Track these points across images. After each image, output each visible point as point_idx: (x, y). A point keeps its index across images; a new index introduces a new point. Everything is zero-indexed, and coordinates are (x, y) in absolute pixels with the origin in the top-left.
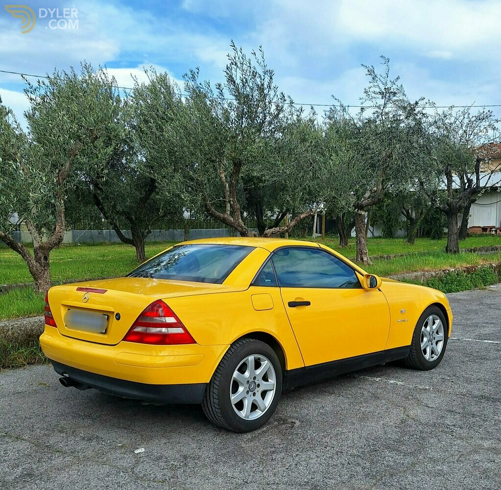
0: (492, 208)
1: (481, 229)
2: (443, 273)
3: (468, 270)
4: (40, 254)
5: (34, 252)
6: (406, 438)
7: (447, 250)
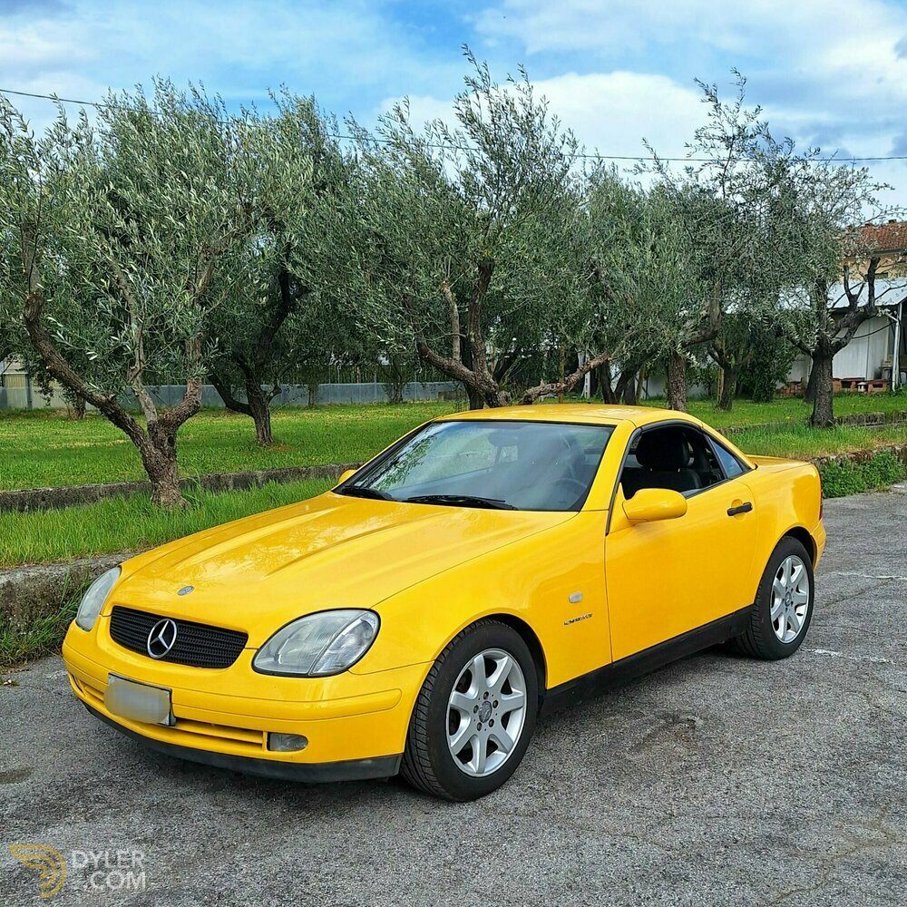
0: (861, 346)
1: (839, 383)
2: (819, 465)
3: (858, 458)
4: (161, 435)
5: (149, 429)
6: (893, 742)
7: (813, 421)
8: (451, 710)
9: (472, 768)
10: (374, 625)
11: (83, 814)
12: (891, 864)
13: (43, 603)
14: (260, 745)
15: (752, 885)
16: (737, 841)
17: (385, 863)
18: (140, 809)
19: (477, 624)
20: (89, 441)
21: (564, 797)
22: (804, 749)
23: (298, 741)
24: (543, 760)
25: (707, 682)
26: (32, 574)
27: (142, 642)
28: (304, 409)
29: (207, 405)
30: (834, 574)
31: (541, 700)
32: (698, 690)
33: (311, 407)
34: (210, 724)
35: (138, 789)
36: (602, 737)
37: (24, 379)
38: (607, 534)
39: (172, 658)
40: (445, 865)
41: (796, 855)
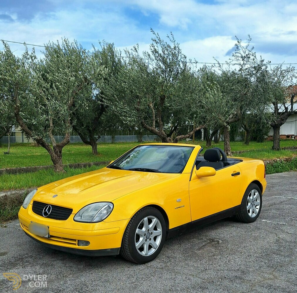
0: (293, 124)
1: (286, 136)
2: (273, 162)
3: (287, 160)
4: (57, 150)
5: (53, 148)
6: (282, 248)
7: (273, 148)
8: (136, 234)
9: (143, 253)
10: (112, 207)
11: (22, 266)
12: (274, 285)
13: (16, 202)
14: (75, 244)
15: (228, 291)
16: (226, 277)
17: (113, 282)
18: (39, 265)
19: (146, 208)
20: (40, 153)
21: (173, 263)
22: (252, 250)
23: (87, 243)
24: (168, 252)
25: (225, 229)
26: (13, 193)
27: (41, 212)
28: (110, 144)
29: (79, 142)
30: (274, 197)
31: (167, 233)
32: (222, 232)
33: (112, 143)
34: (61, 237)
35: (40, 259)
36: (188, 245)
37: (21, 134)
38: (190, 181)
39: (50, 217)
40: (132, 283)
41: (244, 282)
